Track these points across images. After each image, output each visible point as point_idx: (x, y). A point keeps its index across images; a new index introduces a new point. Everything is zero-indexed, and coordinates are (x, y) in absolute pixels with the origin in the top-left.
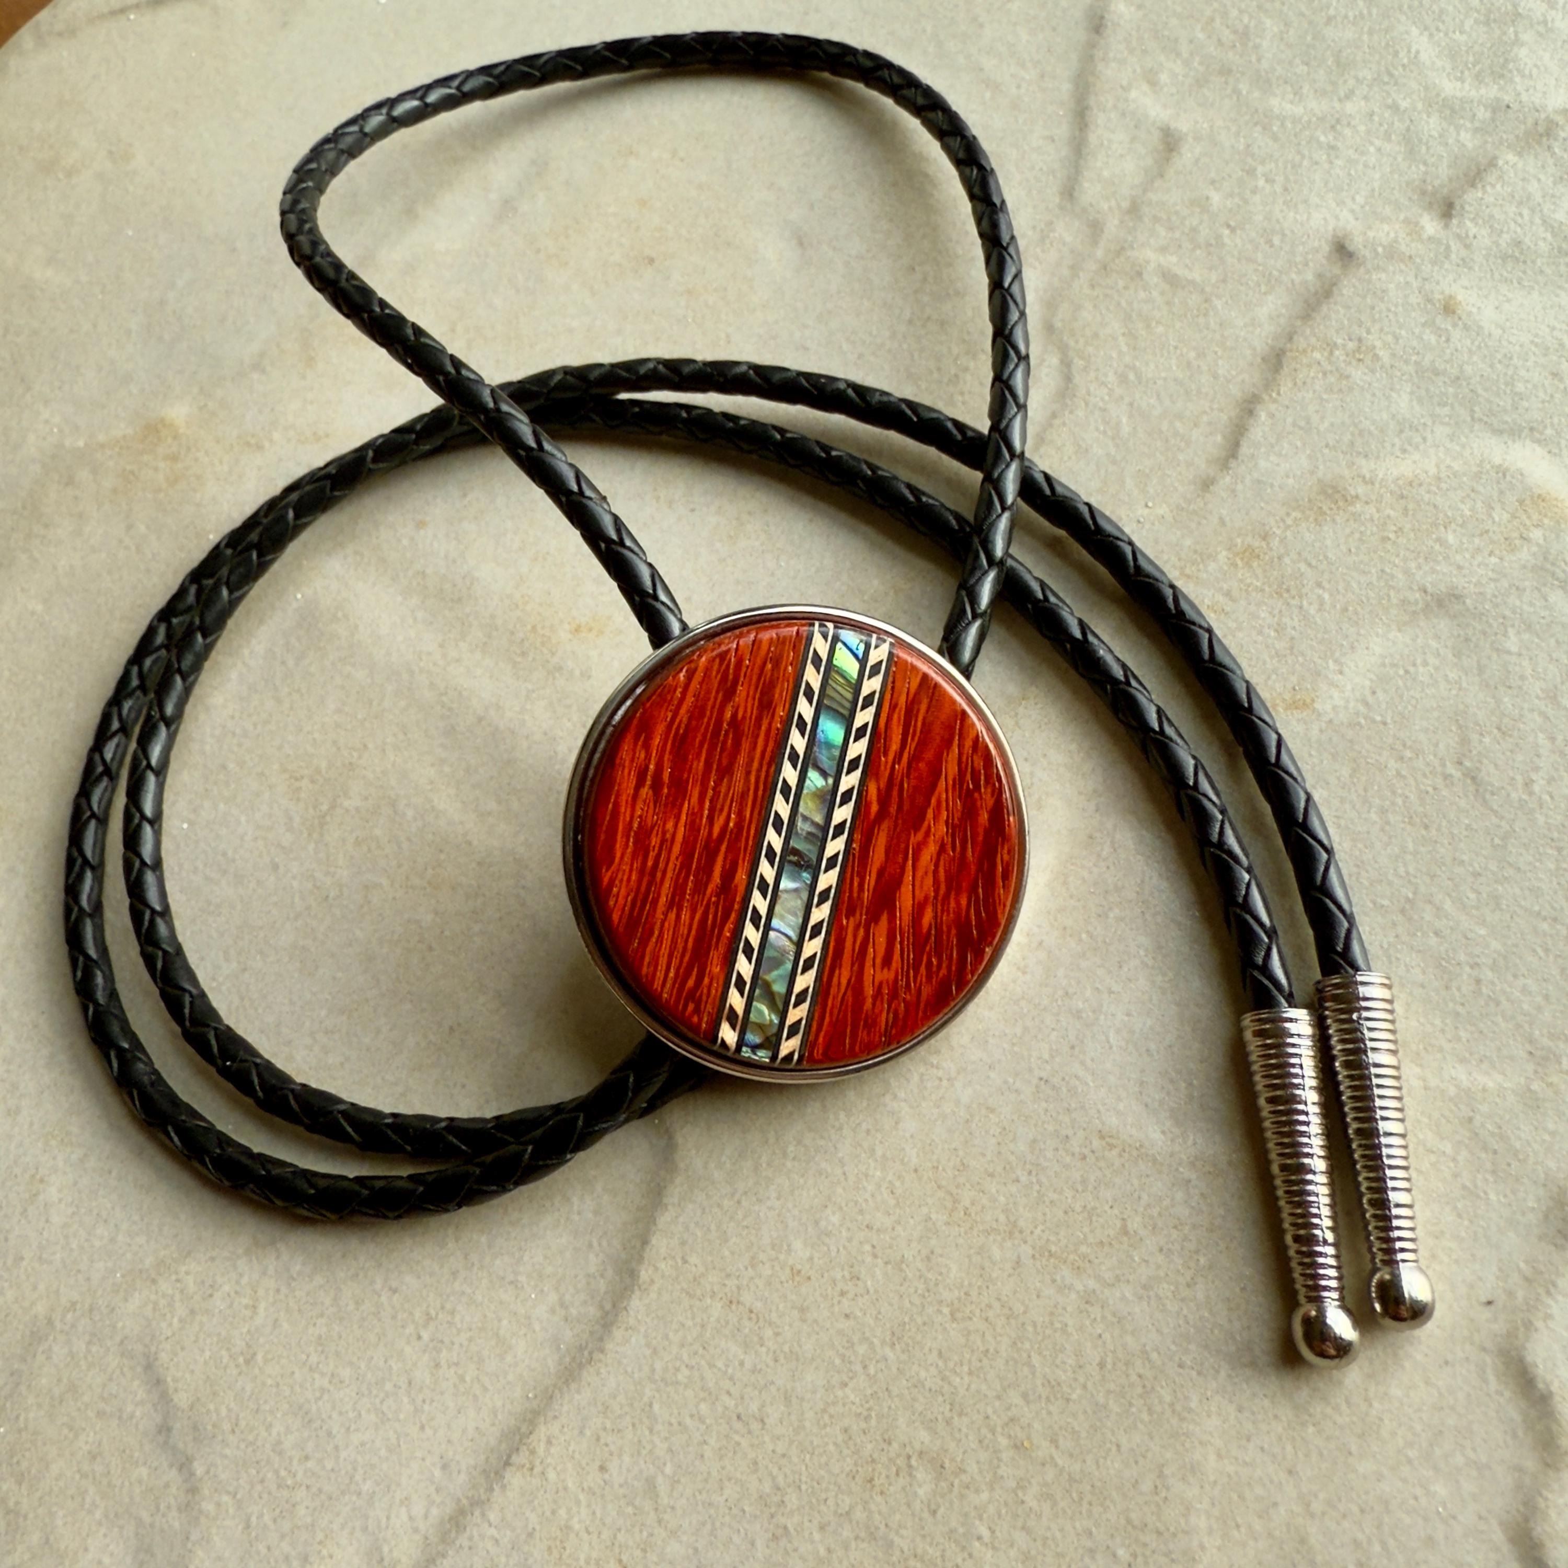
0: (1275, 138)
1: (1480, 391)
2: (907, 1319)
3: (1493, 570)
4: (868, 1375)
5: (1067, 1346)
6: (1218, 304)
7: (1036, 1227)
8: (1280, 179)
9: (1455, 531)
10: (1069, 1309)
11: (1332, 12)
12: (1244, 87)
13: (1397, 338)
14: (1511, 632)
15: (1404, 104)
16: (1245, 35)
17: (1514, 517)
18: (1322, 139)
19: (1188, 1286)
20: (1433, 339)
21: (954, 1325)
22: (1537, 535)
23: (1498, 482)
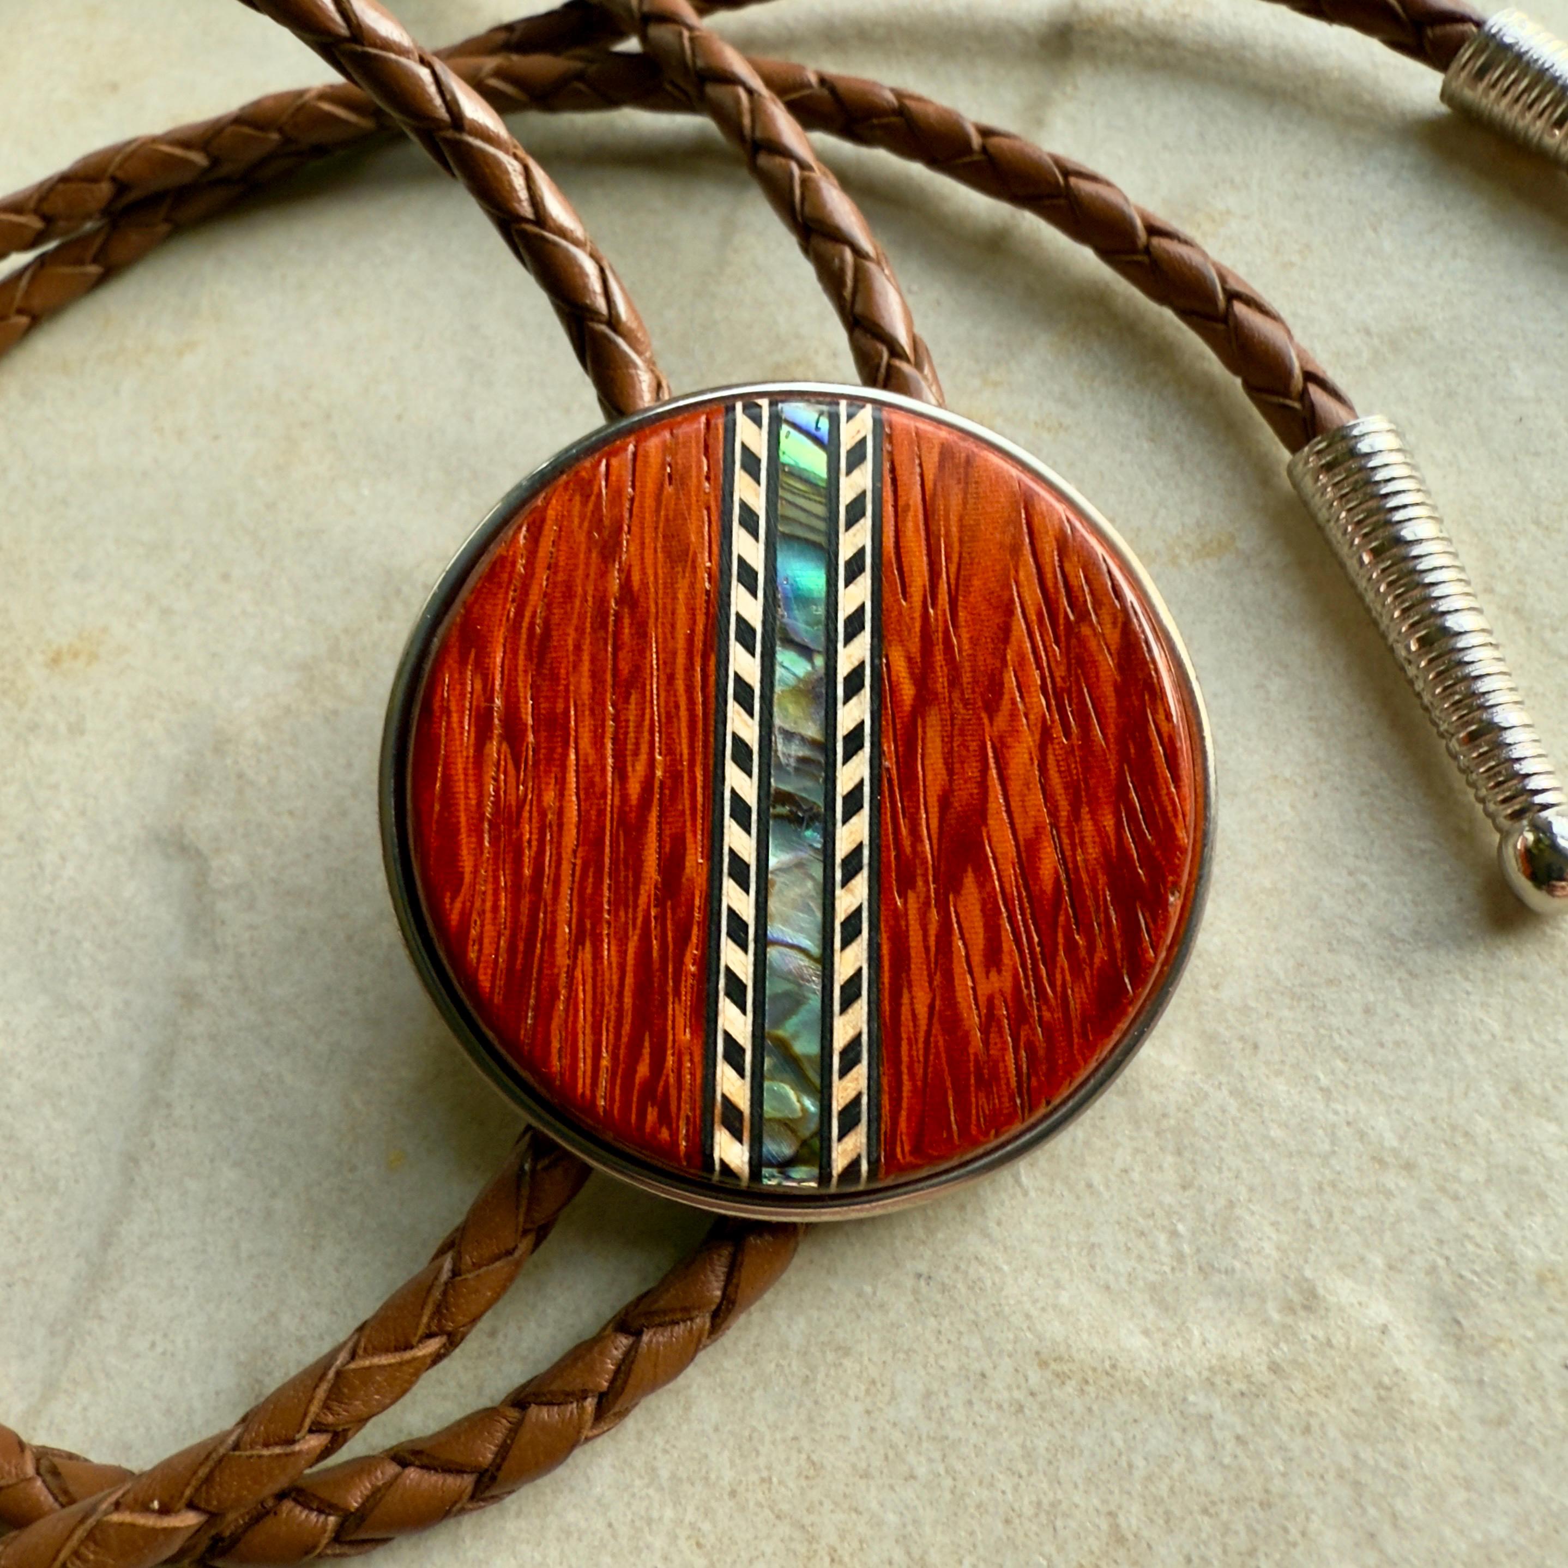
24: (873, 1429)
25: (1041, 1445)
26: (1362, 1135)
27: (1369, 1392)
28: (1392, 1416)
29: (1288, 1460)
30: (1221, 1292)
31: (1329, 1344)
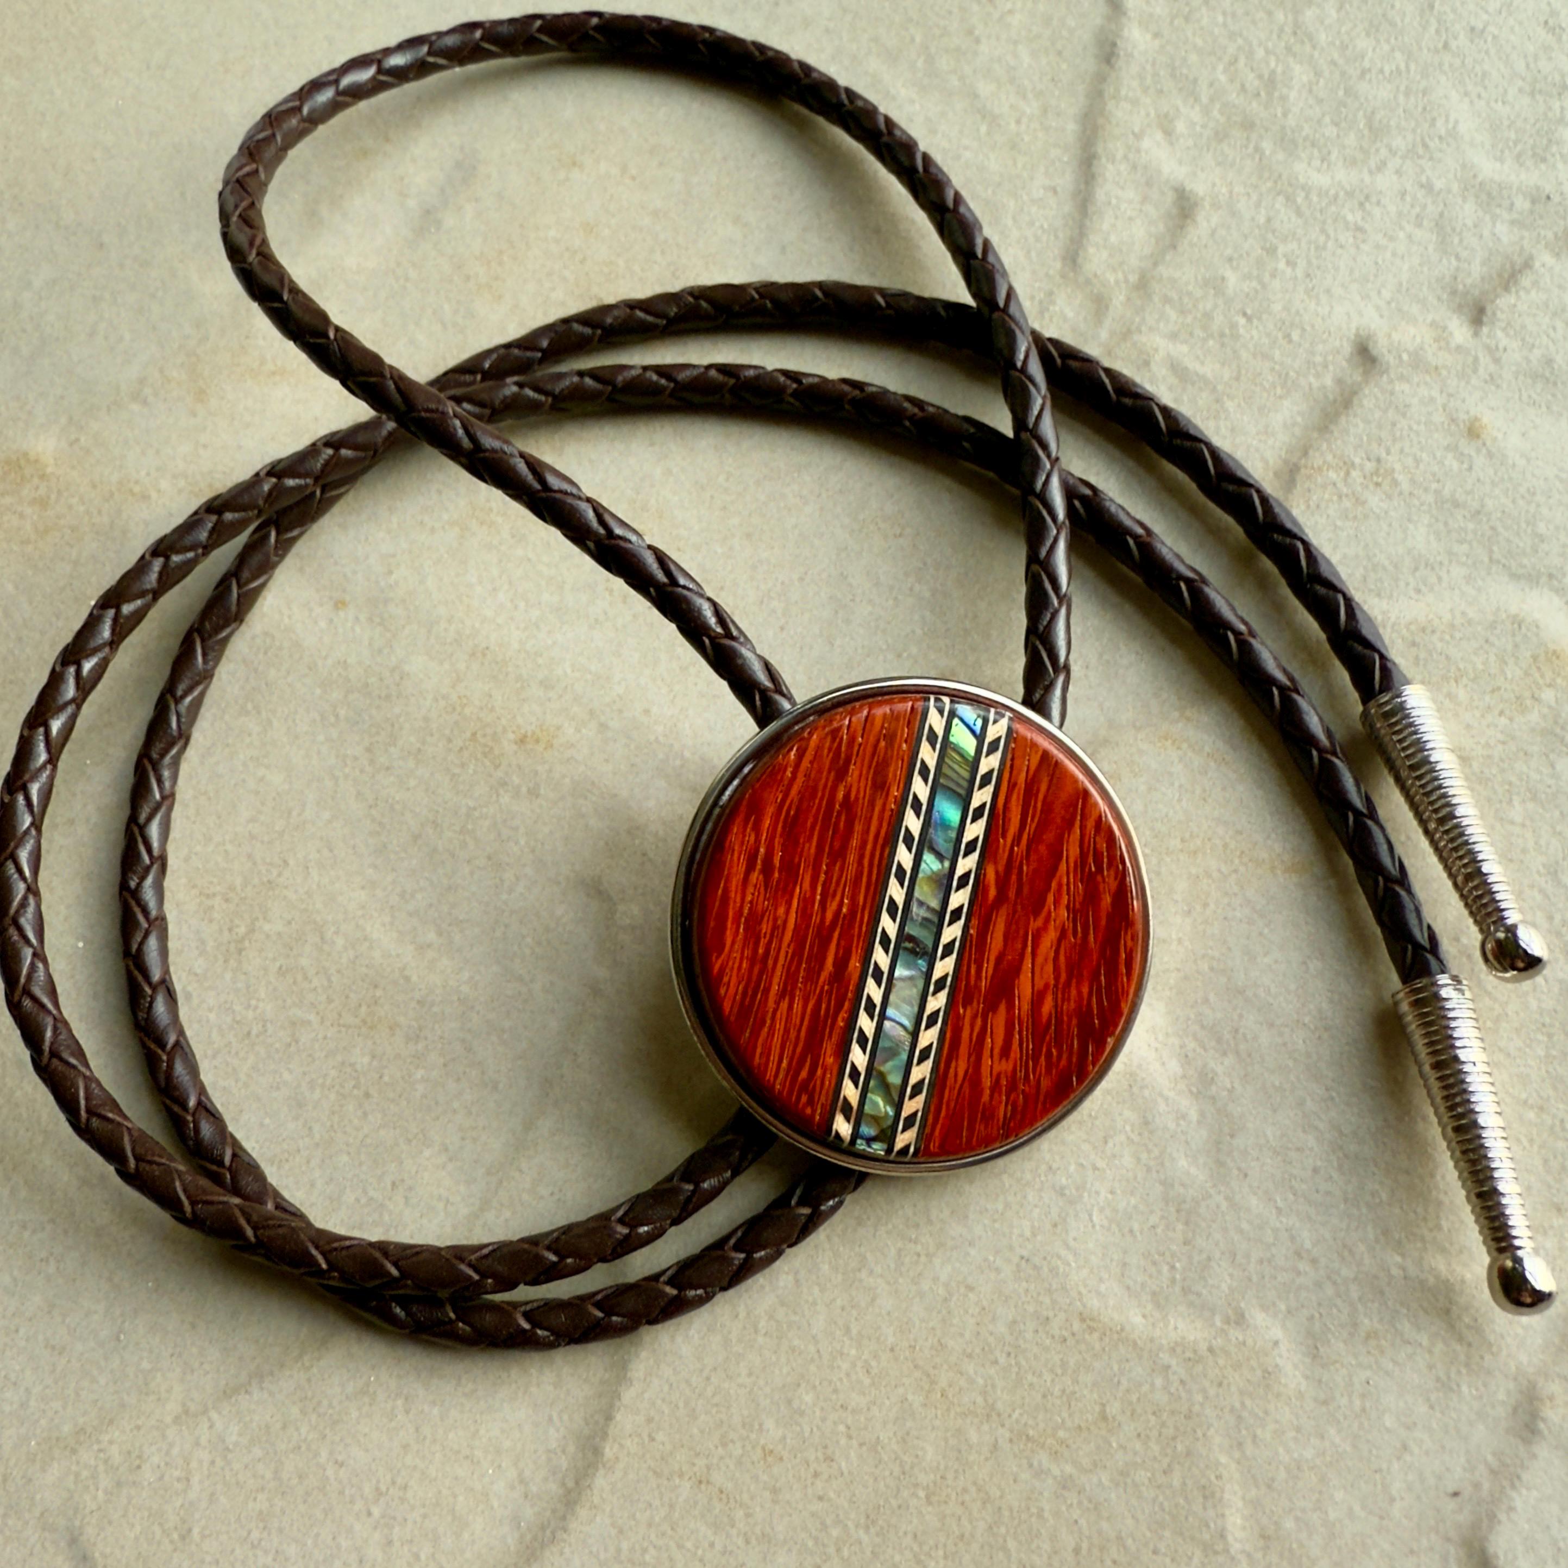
0: (1299, 213)
1: (1500, 530)
2: (882, 1503)
3: (1502, 732)
4: (842, 1558)
5: (1043, 1531)
6: (1230, 405)
7: (1014, 1410)
8: (1302, 263)
9: (1466, 686)
10: (1046, 1494)
11: (1366, 64)
12: (1267, 146)
13: (1417, 461)
14: (1516, 800)
15: (1439, 184)
16: (1271, 82)
17: (1527, 674)
18: (1350, 217)
19: (1165, 1472)
20: (1455, 465)
21: (930, 1509)
22: (1548, 695)
23: (1514, 635)
24: (978, 1333)
25: (1072, 1362)
26: (1292, 1238)
27: (1259, 1373)
28: (1268, 1386)
29: (1206, 1398)
30: (1191, 1304)
31: (1244, 1343)
